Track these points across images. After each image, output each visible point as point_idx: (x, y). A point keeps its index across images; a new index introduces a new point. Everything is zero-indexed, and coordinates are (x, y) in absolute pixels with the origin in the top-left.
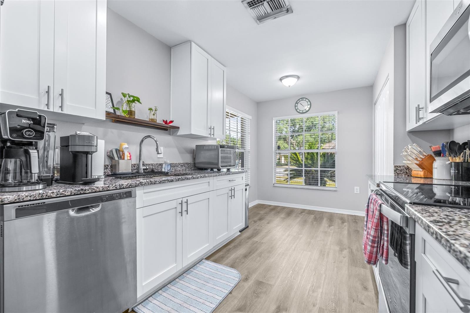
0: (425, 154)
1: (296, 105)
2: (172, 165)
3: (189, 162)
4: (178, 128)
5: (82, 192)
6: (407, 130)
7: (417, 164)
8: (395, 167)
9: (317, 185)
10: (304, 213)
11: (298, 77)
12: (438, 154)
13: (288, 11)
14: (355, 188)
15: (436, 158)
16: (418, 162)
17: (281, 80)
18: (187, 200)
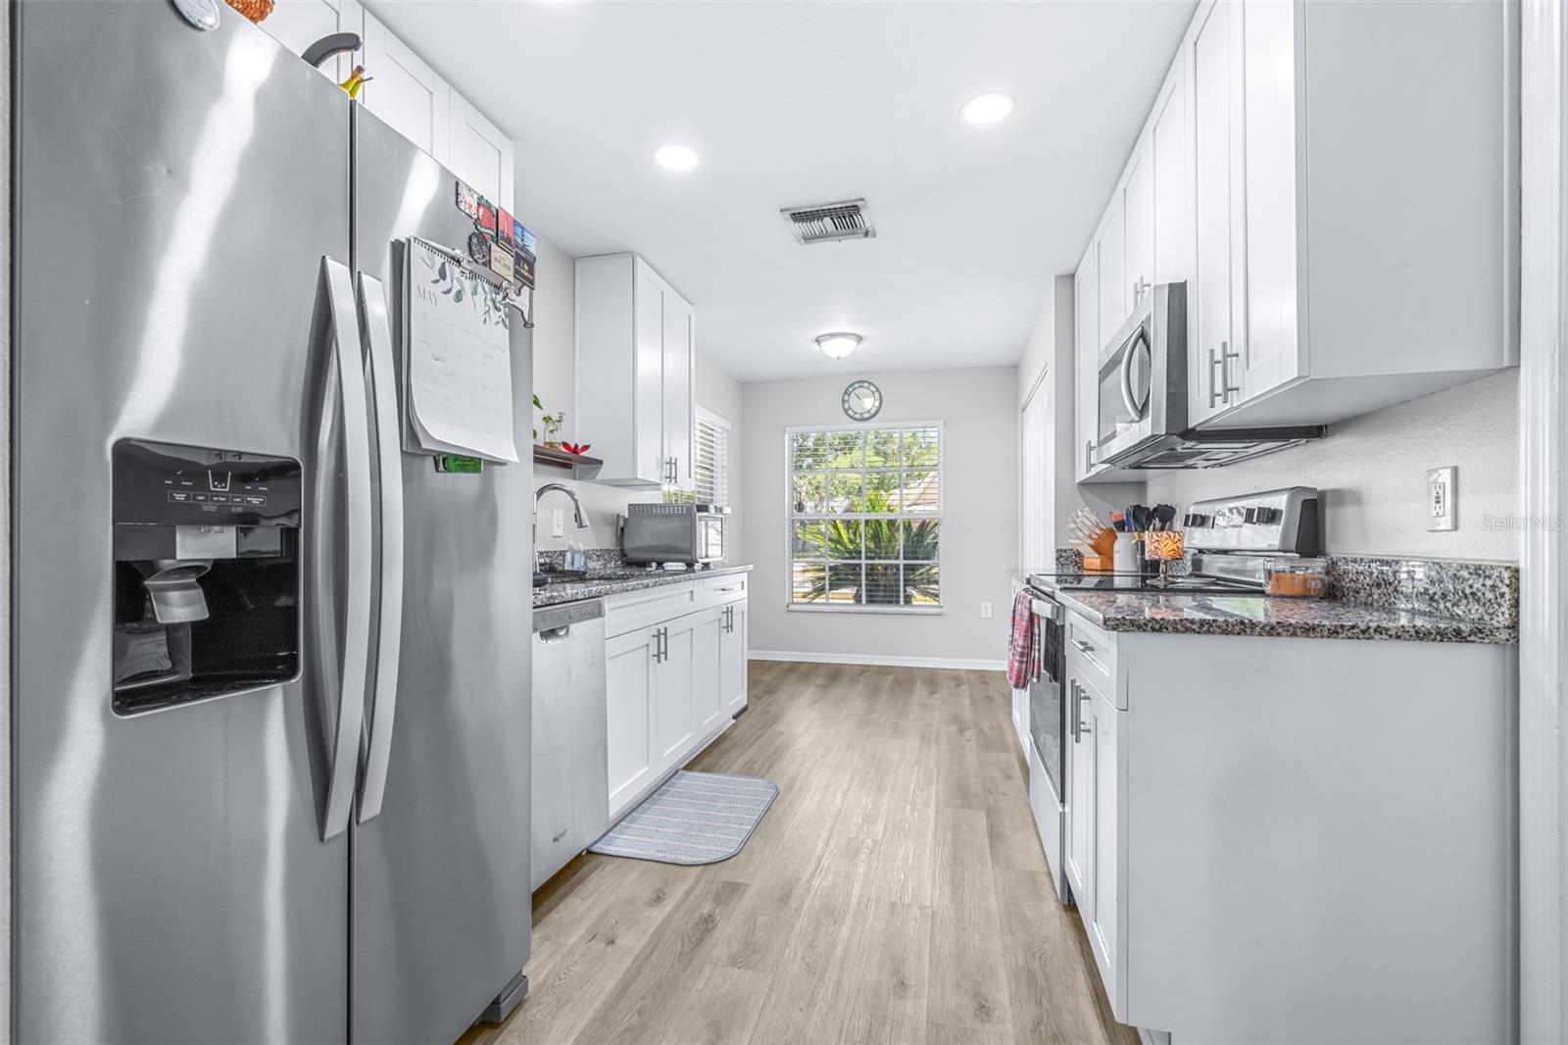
0: (1103, 527)
1: (846, 397)
2: (587, 555)
3: (612, 548)
4: (600, 462)
6: (1077, 480)
7: (1090, 545)
8: (1057, 551)
9: (898, 602)
10: (868, 674)
11: (860, 339)
12: (1121, 526)
13: (866, 234)
14: (983, 604)
15: (1118, 534)
16: (1092, 542)
17: (818, 341)
18: (666, 629)
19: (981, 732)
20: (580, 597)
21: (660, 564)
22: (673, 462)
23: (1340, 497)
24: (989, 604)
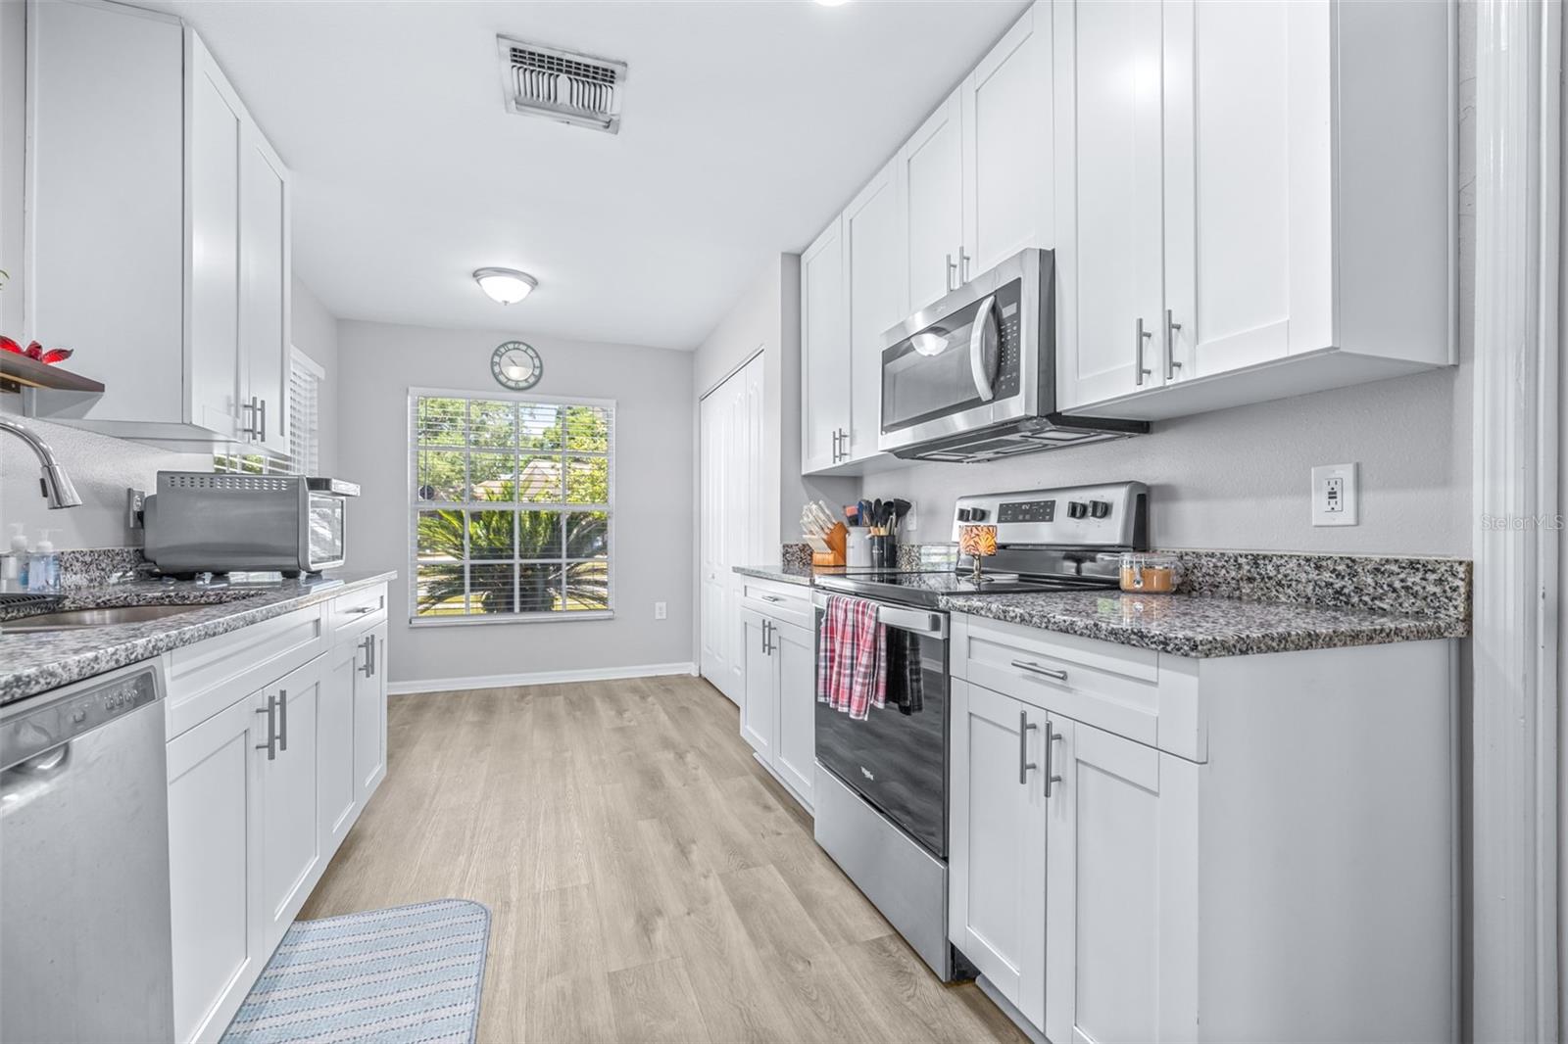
0: (834, 521)
1: (497, 359)
3: (117, 550)
4: (99, 388)
5: (18, 692)
6: (803, 473)
7: (825, 541)
8: (784, 547)
10: (530, 697)
11: (534, 283)
12: (855, 521)
13: (608, 125)
14: (658, 604)
15: (852, 529)
16: (825, 537)
17: (476, 275)
18: (283, 694)
19: (702, 754)
20: (103, 666)
21: (219, 575)
22: (259, 406)
23: (1169, 493)
24: (664, 604)
